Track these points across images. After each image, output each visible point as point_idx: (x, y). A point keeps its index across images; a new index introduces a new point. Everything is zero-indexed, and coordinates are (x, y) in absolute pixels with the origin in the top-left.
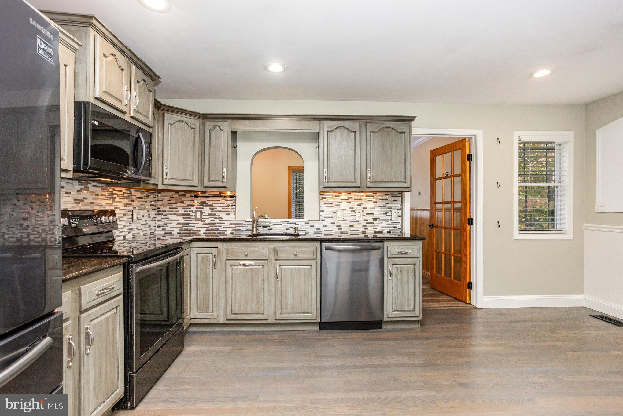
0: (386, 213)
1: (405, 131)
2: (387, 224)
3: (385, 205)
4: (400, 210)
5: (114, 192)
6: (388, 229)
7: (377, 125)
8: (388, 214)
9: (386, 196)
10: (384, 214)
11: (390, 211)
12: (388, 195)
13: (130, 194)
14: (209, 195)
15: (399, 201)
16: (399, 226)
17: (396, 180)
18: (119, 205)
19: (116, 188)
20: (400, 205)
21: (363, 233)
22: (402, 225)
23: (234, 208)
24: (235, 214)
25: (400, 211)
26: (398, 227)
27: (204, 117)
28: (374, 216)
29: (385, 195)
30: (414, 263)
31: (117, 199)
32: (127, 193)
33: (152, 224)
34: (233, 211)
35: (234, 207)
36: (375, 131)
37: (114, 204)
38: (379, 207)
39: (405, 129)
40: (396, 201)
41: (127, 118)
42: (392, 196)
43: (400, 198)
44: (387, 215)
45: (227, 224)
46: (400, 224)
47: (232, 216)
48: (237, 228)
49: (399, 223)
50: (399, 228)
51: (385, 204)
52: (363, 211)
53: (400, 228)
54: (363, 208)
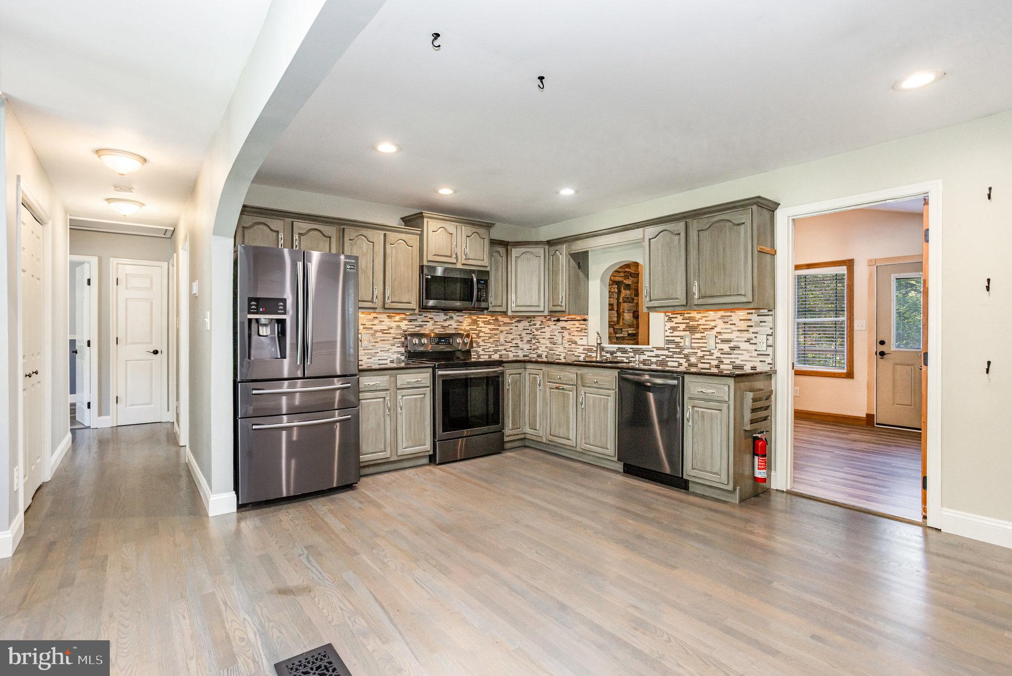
0: (748, 341)
1: (743, 221)
2: (750, 357)
3: (748, 329)
4: (771, 335)
5: (478, 319)
6: (751, 364)
7: (706, 221)
8: (751, 342)
9: (749, 315)
10: (745, 341)
11: (756, 337)
12: (752, 313)
13: (497, 320)
14: (567, 318)
15: (769, 322)
16: (769, 360)
17: (730, 292)
18: (483, 329)
19: (480, 316)
20: (771, 328)
21: (717, 367)
22: (774, 359)
23: (586, 333)
24: (587, 339)
25: (770, 338)
26: (767, 362)
27: (550, 243)
28: (732, 344)
29: (748, 313)
30: (719, 408)
31: (481, 325)
32: (493, 320)
33: (527, 346)
34: (586, 336)
35: (586, 331)
36: (704, 229)
37: (478, 329)
38: (738, 331)
39: (742, 218)
40: (765, 322)
41: (459, 266)
42: (758, 315)
43: (771, 317)
44: (750, 344)
45: (581, 349)
46: (771, 357)
47: (584, 342)
48: (589, 354)
49: (769, 355)
50: (769, 364)
51: (748, 326)
52: (716, 337)
53: (771, 364)
54: (717, 333)
